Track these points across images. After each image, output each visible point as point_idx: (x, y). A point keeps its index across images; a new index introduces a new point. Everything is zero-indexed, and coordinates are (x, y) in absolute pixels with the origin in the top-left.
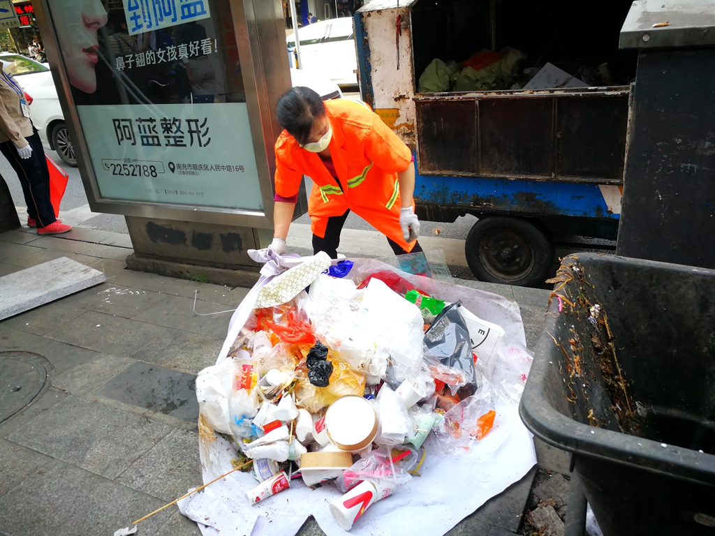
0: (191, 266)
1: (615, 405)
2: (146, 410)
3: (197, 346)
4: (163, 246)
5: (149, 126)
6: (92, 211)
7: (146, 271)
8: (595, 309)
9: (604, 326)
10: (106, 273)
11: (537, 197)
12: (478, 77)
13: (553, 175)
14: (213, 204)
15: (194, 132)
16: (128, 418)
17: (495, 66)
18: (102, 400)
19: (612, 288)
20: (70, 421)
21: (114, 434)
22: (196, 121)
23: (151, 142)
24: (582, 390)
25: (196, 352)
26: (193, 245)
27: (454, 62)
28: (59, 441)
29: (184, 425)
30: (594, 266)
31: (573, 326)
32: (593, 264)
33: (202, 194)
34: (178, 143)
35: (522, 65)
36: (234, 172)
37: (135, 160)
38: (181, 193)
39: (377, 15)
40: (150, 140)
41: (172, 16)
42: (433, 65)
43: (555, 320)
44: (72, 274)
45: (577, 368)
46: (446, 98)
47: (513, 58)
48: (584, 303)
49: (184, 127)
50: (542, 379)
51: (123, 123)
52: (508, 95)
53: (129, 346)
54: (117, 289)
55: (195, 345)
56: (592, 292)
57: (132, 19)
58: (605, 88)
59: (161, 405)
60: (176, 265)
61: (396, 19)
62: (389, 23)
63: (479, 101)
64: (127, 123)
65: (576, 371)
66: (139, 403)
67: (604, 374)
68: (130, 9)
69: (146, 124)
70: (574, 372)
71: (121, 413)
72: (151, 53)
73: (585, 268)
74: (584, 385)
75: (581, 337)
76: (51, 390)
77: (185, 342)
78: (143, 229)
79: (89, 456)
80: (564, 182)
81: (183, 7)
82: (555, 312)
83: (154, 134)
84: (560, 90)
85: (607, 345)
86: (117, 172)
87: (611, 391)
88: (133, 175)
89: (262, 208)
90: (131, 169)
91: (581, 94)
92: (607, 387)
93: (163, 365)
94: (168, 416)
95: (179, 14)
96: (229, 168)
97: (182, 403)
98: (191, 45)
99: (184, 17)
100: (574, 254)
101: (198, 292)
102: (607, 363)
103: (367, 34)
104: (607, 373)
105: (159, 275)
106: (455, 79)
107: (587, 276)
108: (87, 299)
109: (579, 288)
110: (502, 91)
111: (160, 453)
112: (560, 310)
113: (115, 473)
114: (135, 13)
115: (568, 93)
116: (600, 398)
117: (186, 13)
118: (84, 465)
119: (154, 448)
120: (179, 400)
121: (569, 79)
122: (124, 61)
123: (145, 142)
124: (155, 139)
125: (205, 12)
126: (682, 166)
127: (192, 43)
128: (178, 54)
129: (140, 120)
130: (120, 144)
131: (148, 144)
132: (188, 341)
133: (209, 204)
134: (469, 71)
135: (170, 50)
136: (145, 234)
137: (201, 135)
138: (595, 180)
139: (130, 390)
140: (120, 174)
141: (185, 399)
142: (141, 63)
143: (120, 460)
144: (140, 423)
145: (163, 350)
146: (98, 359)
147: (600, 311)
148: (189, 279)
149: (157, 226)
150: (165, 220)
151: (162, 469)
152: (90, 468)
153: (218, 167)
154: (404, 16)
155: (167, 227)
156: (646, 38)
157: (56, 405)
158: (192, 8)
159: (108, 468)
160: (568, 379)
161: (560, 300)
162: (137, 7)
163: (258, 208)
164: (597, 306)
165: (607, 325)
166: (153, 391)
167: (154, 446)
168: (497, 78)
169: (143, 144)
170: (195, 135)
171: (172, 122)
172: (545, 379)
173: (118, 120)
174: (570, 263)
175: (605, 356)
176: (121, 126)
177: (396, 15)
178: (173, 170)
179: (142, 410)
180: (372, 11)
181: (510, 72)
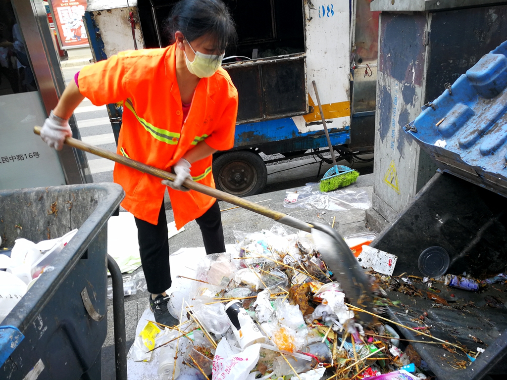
11: (255, 133)
13: (265, 116)
36: (27, 161)
39: (108, 13)
58: (288, 55)
80: (272, 119)
84: (260, 60)
91: (276, 60)
96: (20, 157)
103: (98, 30)
154: (134, 14)
180: (102, 11)
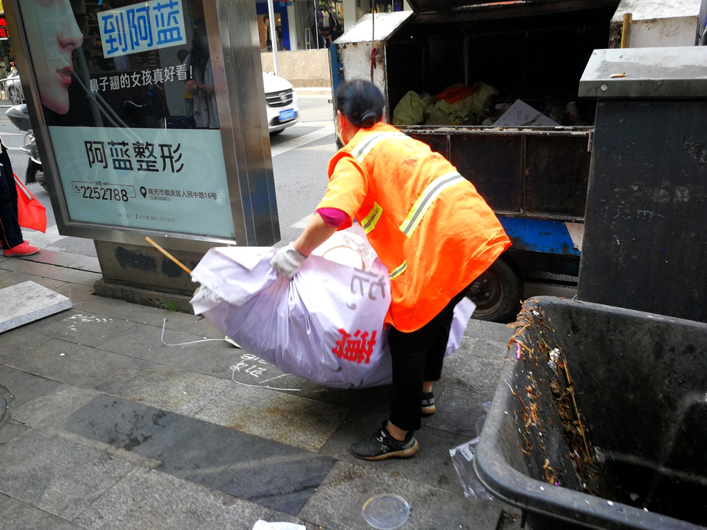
0: (161, 293)
1: (573, 452)
2: (108, 446)
3: (164, 377)
4: (133, 272)
5: (121, 149)
6: (60, 234)
7: (115, 297)
8: (554, 353)
9: (564, 370)
10: (73, 300)
12: (452, 111)
13: (522, 211)
14: (185, 230)
15: (167, 157)
16: (88, 454)
17: (468, 100)
18: (63, 435)
19: (572, 332)
20: (29, 457)
21: (74, 471)
22: (169, 146)
23: (123, 166)
24: (538, 439)
25: (162, 384)
26: (164, 272)
27: (428, 94)
28: (16, 478)
29: (147, 463)
30: (554, 310)
31: (531, 373)
32: (553, 308)
33: (174, 220)
34: (151, 168)
35: (493, 100)
36: (206, 200)
37: (106, 184)
38: (152, 218)
39: (353, 47)
40: (122, 163)
41: (148, 41)
42: (407, 97)
43: (512, 368)
44: (37, 299)
45: (533, 416)
46: (419, 131)
47: (485, 93)
48: (544, 347)
49: (157, 152)
50: (496, 431)
51: (94, 146)
52: (479, 130)
53: (93, 376)
54: (84, 315)
55: (161, 377)
56: (552, 336)
57: (107, 42)
58: (571, 128)
59: (124, 441)
60: (145, 292)
61: (371, 52)
62: (364, 55)
63: (451, 136)
64: (99, 146)
65: (533, 420)
66: (101, 439)
67: (562, 420)
68: (106, 31)
69: (119, 147)
70: (530, 421)
71: (83, 449)
72: (126, 76)
73: (545, 312)
74: (540, 434)
75: (539, 383)
76: (10, 423)
77: (151, 373)
78: (113, 255)
79: (46, 495)
80: (532, 218)
81: (159, 32)
82: (513, 359)
83: (125, 157)
84: (528, 128)
85: (566, 391)
86: (87, 194)
87: (569, 438)
88: (103, 198)
89: (234, 236)
90: (102, 193)
91: (548, 132)
92: (565, 434)
93: (128, 398)
94: (131, 453)
95: (155, 39)
96: (201, 195)
97: (146, 439)
98: (166, 70)
99: (160, 42)
100: (535, 298)
101: (167, 321)
102: (565, 409)
103: (342, 66)
104: (566, 419)
105: (128, 301)
106: (429, 111)
107: (547, 319)
108: (52, 326)
109: (539, 333)
110: (473, 126)
111: (120, 493)
112: (518, 357)
113: (74, 514)
114: (110, 36)
115: (536, 132)
116: (556, 446)
117: (162, 39)
118: (41, 504)
119: (115, 487)
120: (142, 435)
121: (538, 116)
122: (98, 83)
123: (117, 166)
124: (127, 163)
125: (181, 39)
126: (639, 213)
127: (168, 69)
128: (153, 78)
129: (112, 143)
130: (91, 166)
131: (120, 168)
132: (154, 372)
133: (180, 230)
134: (442, 104)
135: (145, 75)
136: (114, 259)
137: (174, 160)
138: (562, 218)
139: (92, 424)
140: (90, 197)
141: (149, 434)
142: (115, 86)
143: (79, 500)
144: (101, 460)
145: (128, 382)
146: (60, 390)
147: (560, 355)
148: (158, 307)
149: (127, 251)
150: (135, 246)
151: (122, 509)
152: (48, 508)
153: (190, 194)
154: (379, 50)
155: (137, 253)
156: (604, 88)
157: (15, 440)
158: (168, 34)
159: (66, 508)
160: (524, 429)
161: (518, 345)
162: (113, 30)
163: (230, 236)
164: (557, 350)
165: (566, 369)
166: (116, 425)
167: (115, 485)
168: (470, 112)
169: (115, 168)
170: (168, 161)
171: (144, 147)
172: (499, 431)
173: (90, 143)
174: (531, 306)
175: (564, 401)
176: (93, 149)
177: (371, 48)
178: (144, 195)
179: (103, 446)
180: (348, 43)
181: (482, 107)
